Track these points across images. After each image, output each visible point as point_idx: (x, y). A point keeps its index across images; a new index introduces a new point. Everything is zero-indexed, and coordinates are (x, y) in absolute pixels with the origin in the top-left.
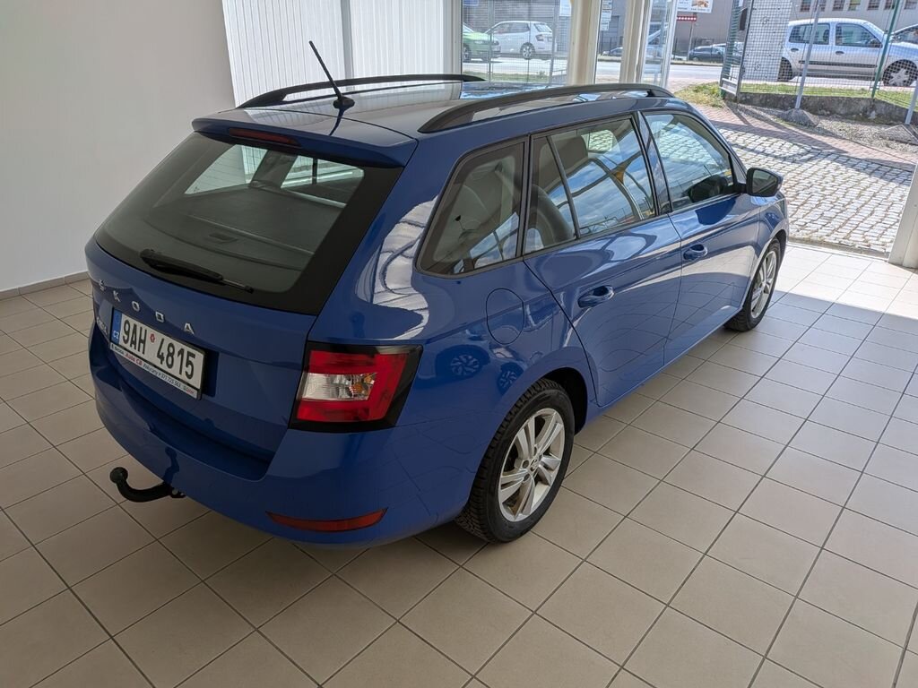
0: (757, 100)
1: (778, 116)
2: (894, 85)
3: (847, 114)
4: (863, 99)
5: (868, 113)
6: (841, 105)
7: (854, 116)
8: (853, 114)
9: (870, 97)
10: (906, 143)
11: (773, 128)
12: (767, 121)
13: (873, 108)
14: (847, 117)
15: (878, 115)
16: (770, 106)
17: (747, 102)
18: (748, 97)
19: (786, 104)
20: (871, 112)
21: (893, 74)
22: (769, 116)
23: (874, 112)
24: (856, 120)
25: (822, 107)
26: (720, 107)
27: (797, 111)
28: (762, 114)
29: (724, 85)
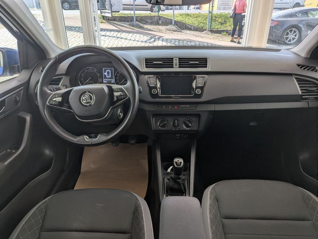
0: (117, 19)
1: (129, 25)
2: (155, 12)
3: (152, 22)
4: (156, 16)
5: (158, 22)
6: (149, 19)
7: (154, 23)
8: (153, 22)
9: (158, 15)
10: (176, 31)
11: (130, 30)
12: (126, 27)
13: (160, 19)
14: (151, 24)
15: (162, 22)
16: (123, 21)
17: (114, 20)
18: (114, 18)
19: (129, 20)
20: (159, 21)
21: (153, 8)
22: (126, 25)
23: (160, 21)
24: (155, 24)
25: (143, 20)
26: (104, 23)
27: (135, 23)
28: (123, 25)
29: (102, 13)
